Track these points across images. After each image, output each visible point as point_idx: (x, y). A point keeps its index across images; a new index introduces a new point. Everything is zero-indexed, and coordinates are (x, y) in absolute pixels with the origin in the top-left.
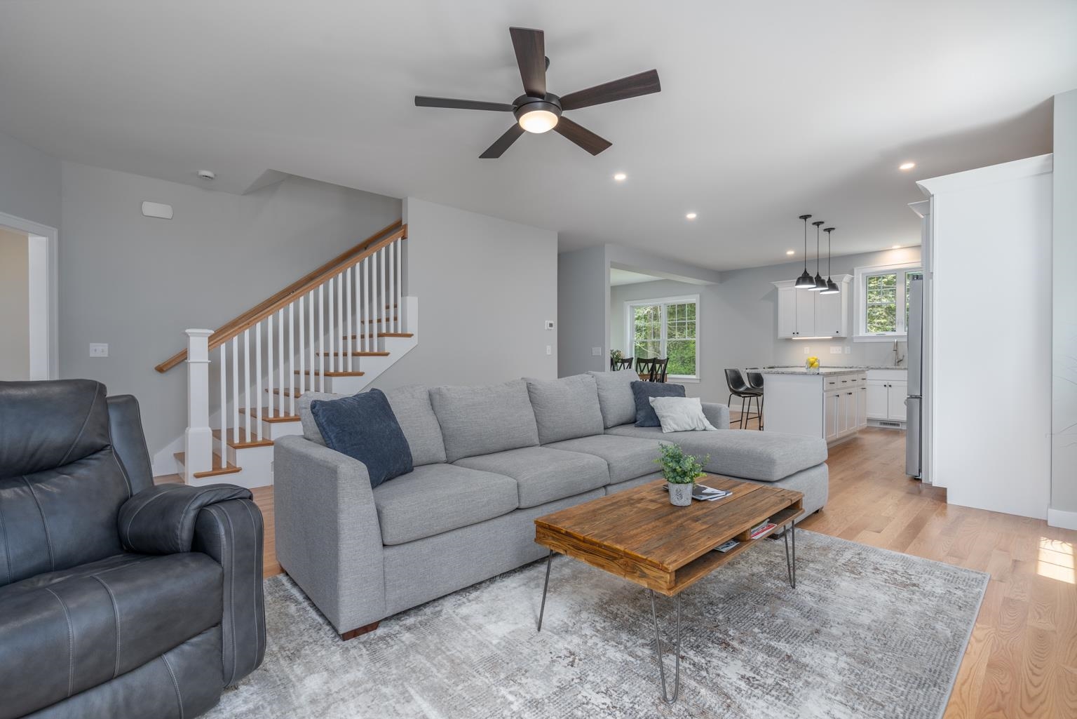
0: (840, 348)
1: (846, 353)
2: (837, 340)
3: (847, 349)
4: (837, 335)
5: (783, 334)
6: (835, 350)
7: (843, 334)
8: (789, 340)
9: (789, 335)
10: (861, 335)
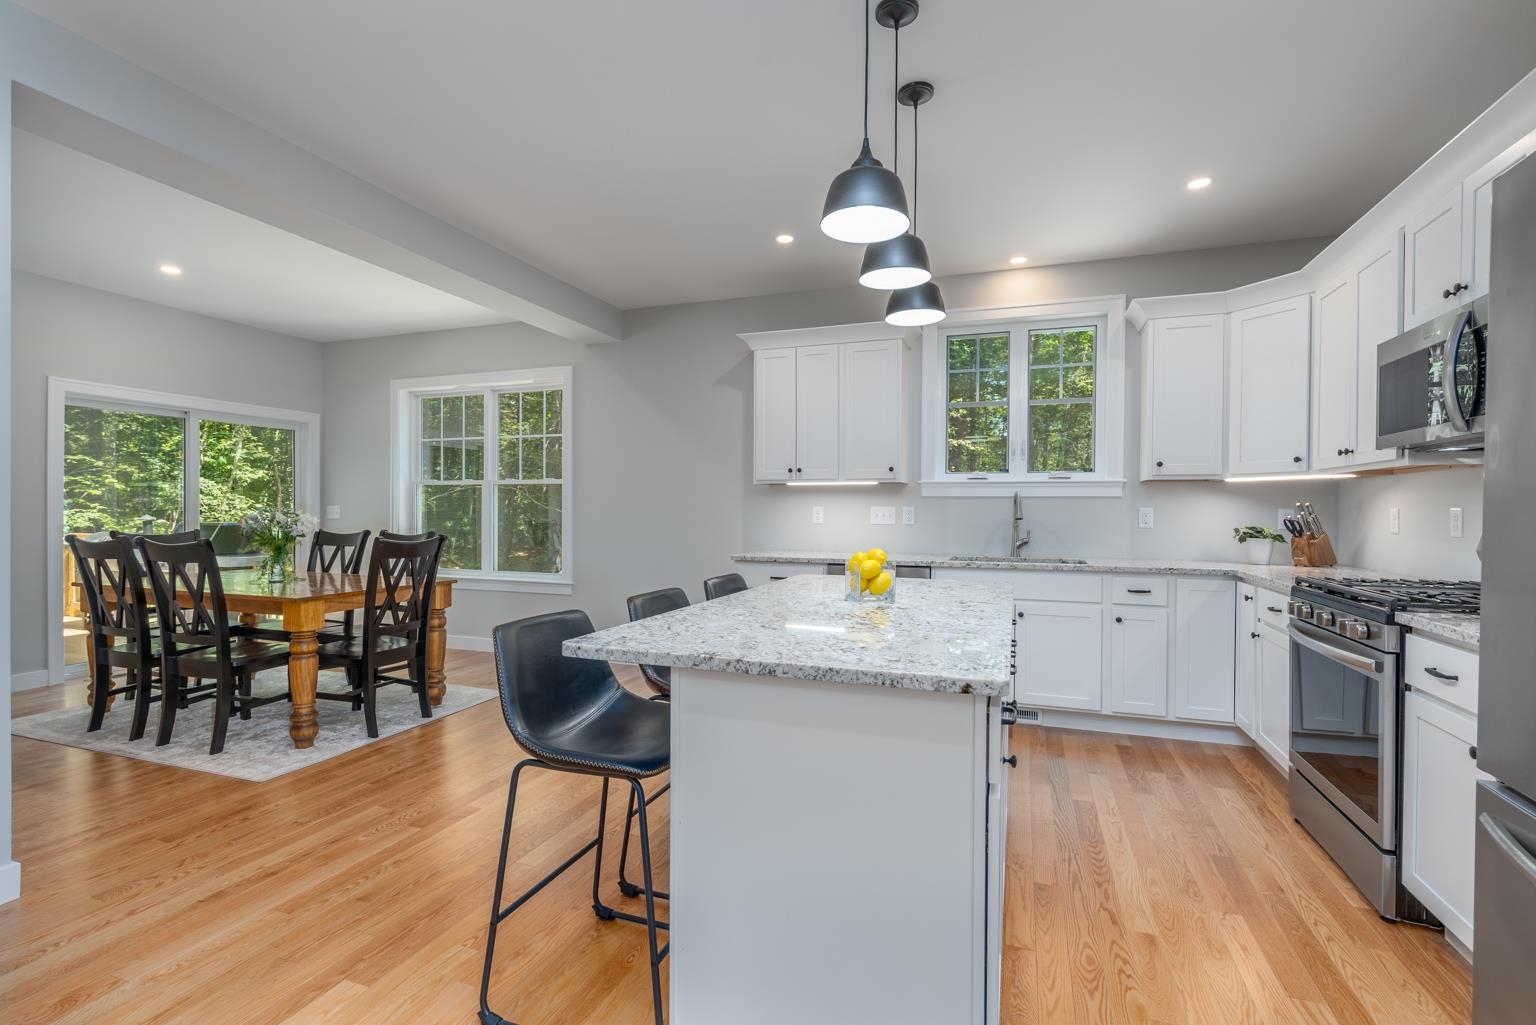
0: (892, 510)
1: (905, 522)
2: (890, 489)
3: (908, 513)
4: (889, 477)
5: (767, 468)
6: (881, 514)
7: (901, 476)
8: (777, 488)
9: (778, 474)
10: (937, 480)
